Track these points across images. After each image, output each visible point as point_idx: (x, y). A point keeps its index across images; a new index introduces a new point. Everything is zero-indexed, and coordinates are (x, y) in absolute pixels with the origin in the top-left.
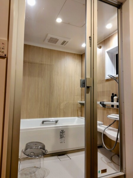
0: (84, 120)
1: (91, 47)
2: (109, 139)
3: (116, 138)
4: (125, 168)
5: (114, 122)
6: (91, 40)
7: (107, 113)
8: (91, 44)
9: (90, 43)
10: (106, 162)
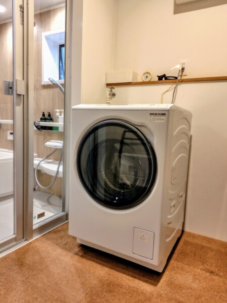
0: (13, 154)
1: (23, 25)
2: (46, 174)
3: (56, 172)
4: (69, 206)
5: (54, 152)
6: (23, 12)
7: (44, 140)
8: (23, 20)
9: (22, 18)
10: (40, 206)
